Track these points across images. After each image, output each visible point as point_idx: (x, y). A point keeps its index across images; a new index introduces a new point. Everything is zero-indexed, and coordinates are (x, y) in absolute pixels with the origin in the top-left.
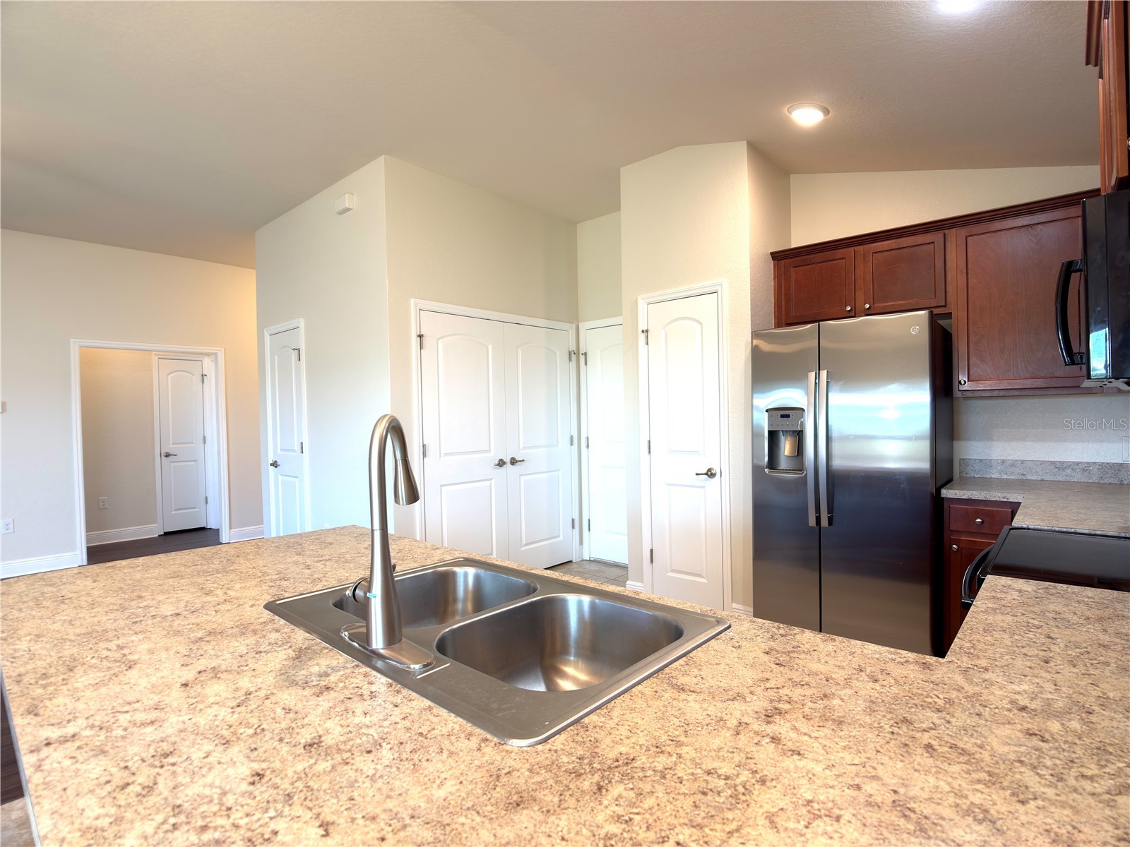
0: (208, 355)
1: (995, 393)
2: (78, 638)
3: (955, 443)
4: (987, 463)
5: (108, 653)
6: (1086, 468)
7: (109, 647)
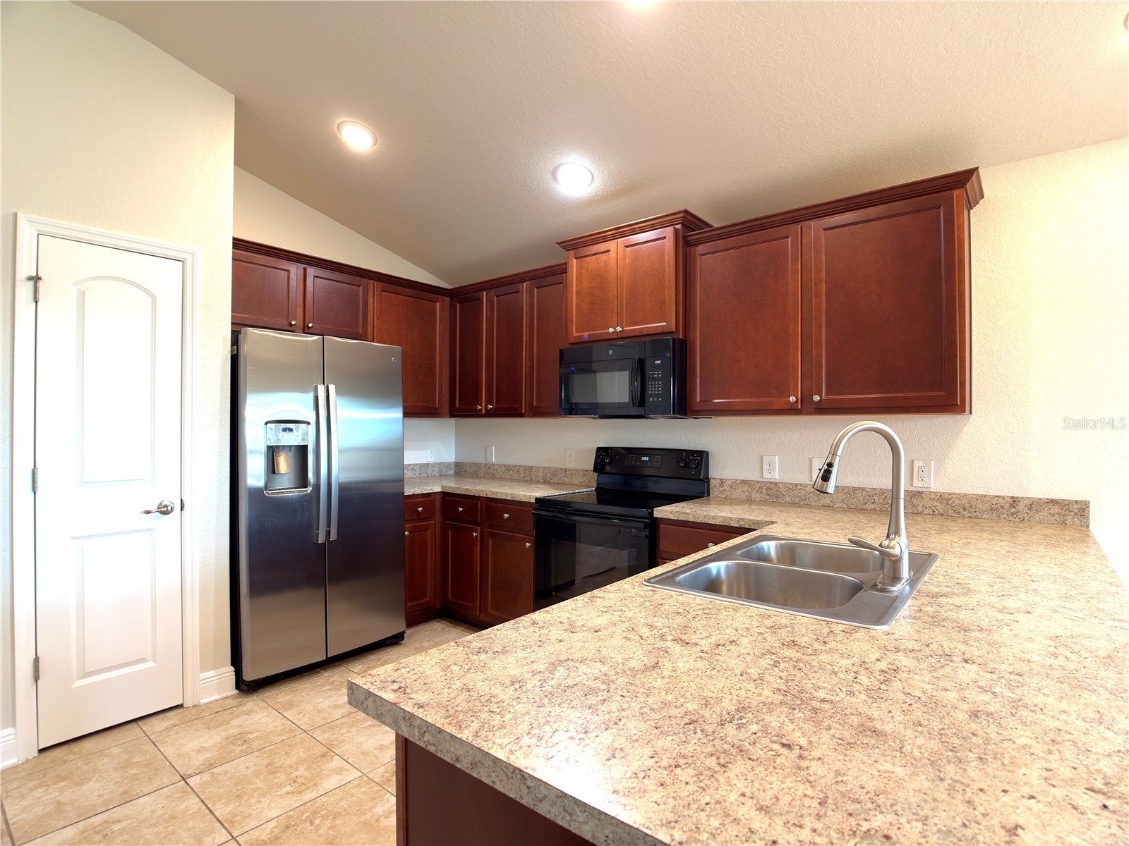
2: (1095, 687)
5: (1069, 655)
7: (1065, 660)
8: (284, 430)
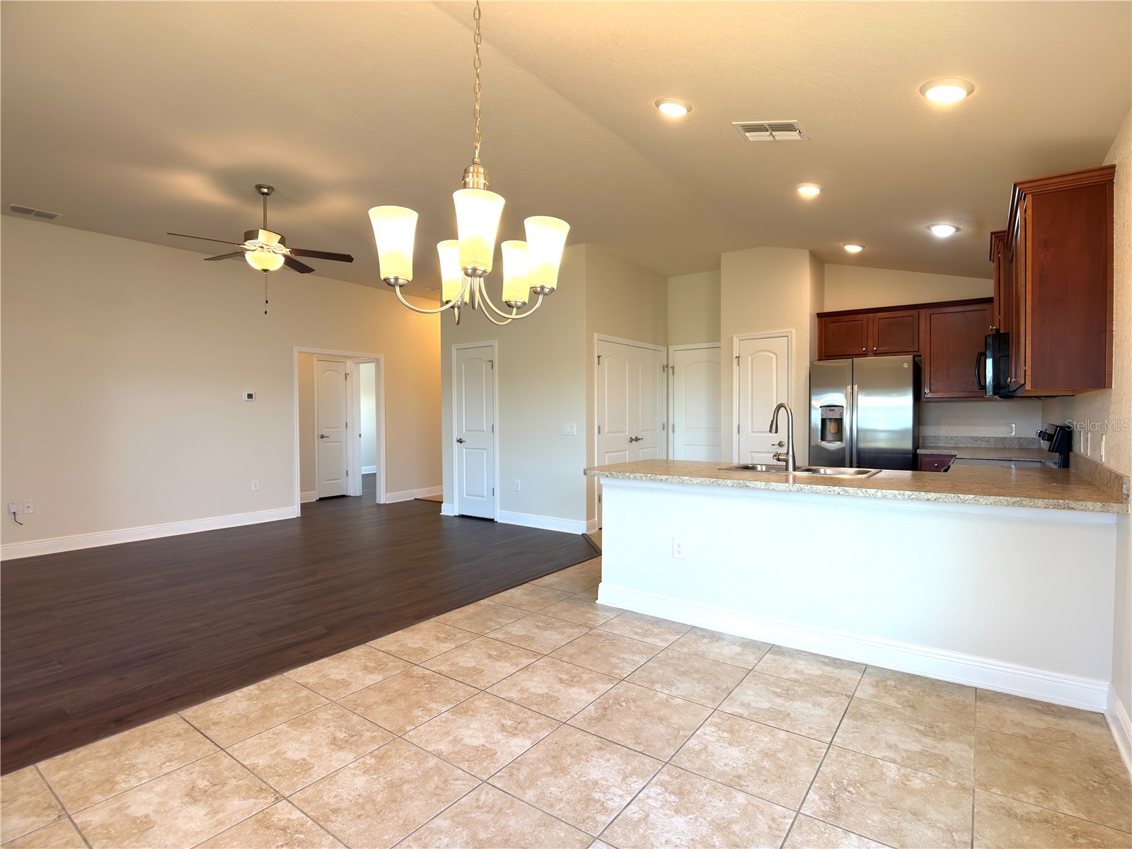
0: (350, 358)
1: (944, 399)
3: (921, 427)
4: (937, 438)
6: (988, 440)
8: (830, 410)
